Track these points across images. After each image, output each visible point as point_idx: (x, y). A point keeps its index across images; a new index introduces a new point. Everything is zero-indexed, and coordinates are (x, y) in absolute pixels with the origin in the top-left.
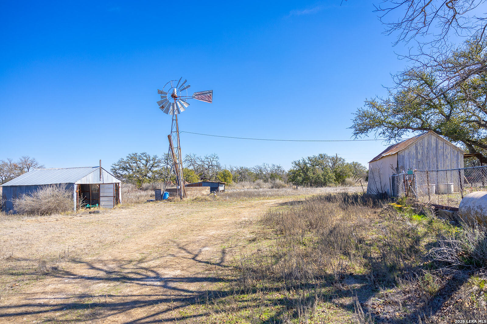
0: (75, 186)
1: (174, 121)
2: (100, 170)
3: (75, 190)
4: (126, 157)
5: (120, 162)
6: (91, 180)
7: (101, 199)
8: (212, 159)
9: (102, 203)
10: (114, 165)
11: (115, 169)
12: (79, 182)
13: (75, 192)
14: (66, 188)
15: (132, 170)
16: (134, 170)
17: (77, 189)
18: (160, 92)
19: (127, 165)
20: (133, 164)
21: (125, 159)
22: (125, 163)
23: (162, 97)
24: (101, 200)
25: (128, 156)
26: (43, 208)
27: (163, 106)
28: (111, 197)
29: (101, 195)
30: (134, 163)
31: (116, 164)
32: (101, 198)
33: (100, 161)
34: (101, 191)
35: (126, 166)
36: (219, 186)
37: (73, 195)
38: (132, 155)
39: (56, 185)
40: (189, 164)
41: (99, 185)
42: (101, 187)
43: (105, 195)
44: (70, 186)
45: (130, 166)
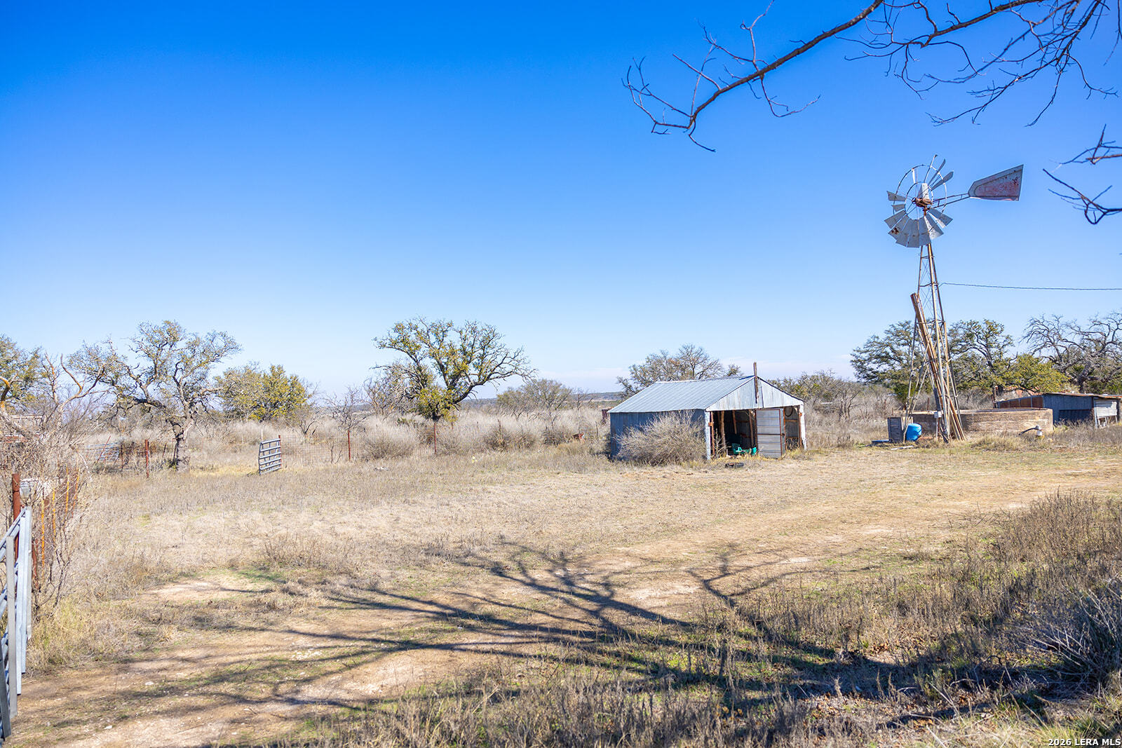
0: (707, 416)
1: (925, 261)
2: (756, 382)
3: (707, 421)
4: (884, 331)
5: (871, 344)
6: (737, 403)
7: (760, 438)
8: (1114, 326)
9: (761, 447)
10: (858, 351)
11: (859, 361)
12: (714, 408)
13: (707, 425)
14: (693, 419)
15: (900, 360)
16: (905, 361)
17: (711, 421)
18: (893, 197)
19: (888, 349)
20: (901, 347)
21: (882, 337)
22: (882, 345)
23: (895, 208)
24: (759, 440)
25: (888, 329)
26: (657, 453)
27: (895, 229)
28: (775, 436)
29: (759, 430)
30: (903, 345)
31: (862, 349)
32: (758, 436)
33: (755, 364)
34: (759, 423)
35: (885, 352)
36: (1093, 407)
37: (703, 432)
38: (897, 327)
39: (676, 412)
40: (1041, 342)
41: (755, 411)
42: (757, 415)
43: (766, 431)
44: (698, 414)
45: (893, 351)
